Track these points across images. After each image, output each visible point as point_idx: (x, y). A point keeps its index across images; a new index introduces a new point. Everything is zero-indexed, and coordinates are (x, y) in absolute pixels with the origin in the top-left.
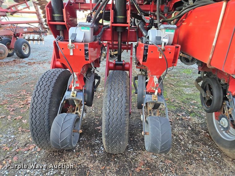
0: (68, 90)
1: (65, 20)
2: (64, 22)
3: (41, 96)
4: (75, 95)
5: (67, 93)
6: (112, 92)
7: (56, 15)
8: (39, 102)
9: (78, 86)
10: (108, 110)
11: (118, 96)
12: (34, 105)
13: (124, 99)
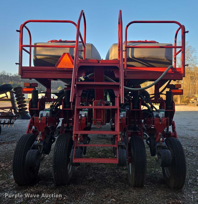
0: (36, 141)
1: (38, 107)
2: (38, 108)
3: (21, 145)
4: (39, 142)
5: (35, 142)
6: (59, 142)
7: (34, 105)
8: (20, 148)
9: (41, 138)
10: (56, 151)
11: (62, 144)
12: (17, 149)
13: (65, 145)
